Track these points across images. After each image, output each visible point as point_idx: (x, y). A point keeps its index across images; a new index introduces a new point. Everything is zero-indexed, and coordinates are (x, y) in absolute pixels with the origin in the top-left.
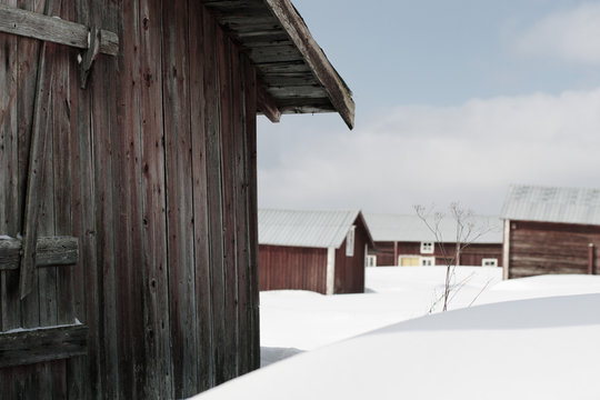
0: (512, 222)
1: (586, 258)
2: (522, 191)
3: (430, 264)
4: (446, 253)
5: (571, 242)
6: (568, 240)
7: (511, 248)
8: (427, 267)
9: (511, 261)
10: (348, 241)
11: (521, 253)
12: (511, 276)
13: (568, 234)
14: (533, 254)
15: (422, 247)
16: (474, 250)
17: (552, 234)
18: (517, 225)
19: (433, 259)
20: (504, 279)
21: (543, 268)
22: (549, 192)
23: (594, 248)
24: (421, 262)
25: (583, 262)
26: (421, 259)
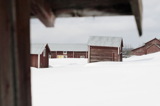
0: (90, 46)
1: (111, 56)
2: (93, 38)
3: (66, 58)
4: (70, 54)
5: (107, 52)
6: (106, 51)
7: (90, 54)
8: (65, 58)
9: (90, 57)
10: (44, 52)
11: (93, 55)
12: (90, 62)
13: (106, 50)
14: (96, 56)
15: (64, 53)
16: (78, 53)
17: (102, 50)
18: (92, 47)
19: (67, 56)
20: (88, 63)
21: (99, 59)
22: (101, 38)
23: (114, 54)
24: (63, 57)
25: (111, 58)
26: (63, 56)
